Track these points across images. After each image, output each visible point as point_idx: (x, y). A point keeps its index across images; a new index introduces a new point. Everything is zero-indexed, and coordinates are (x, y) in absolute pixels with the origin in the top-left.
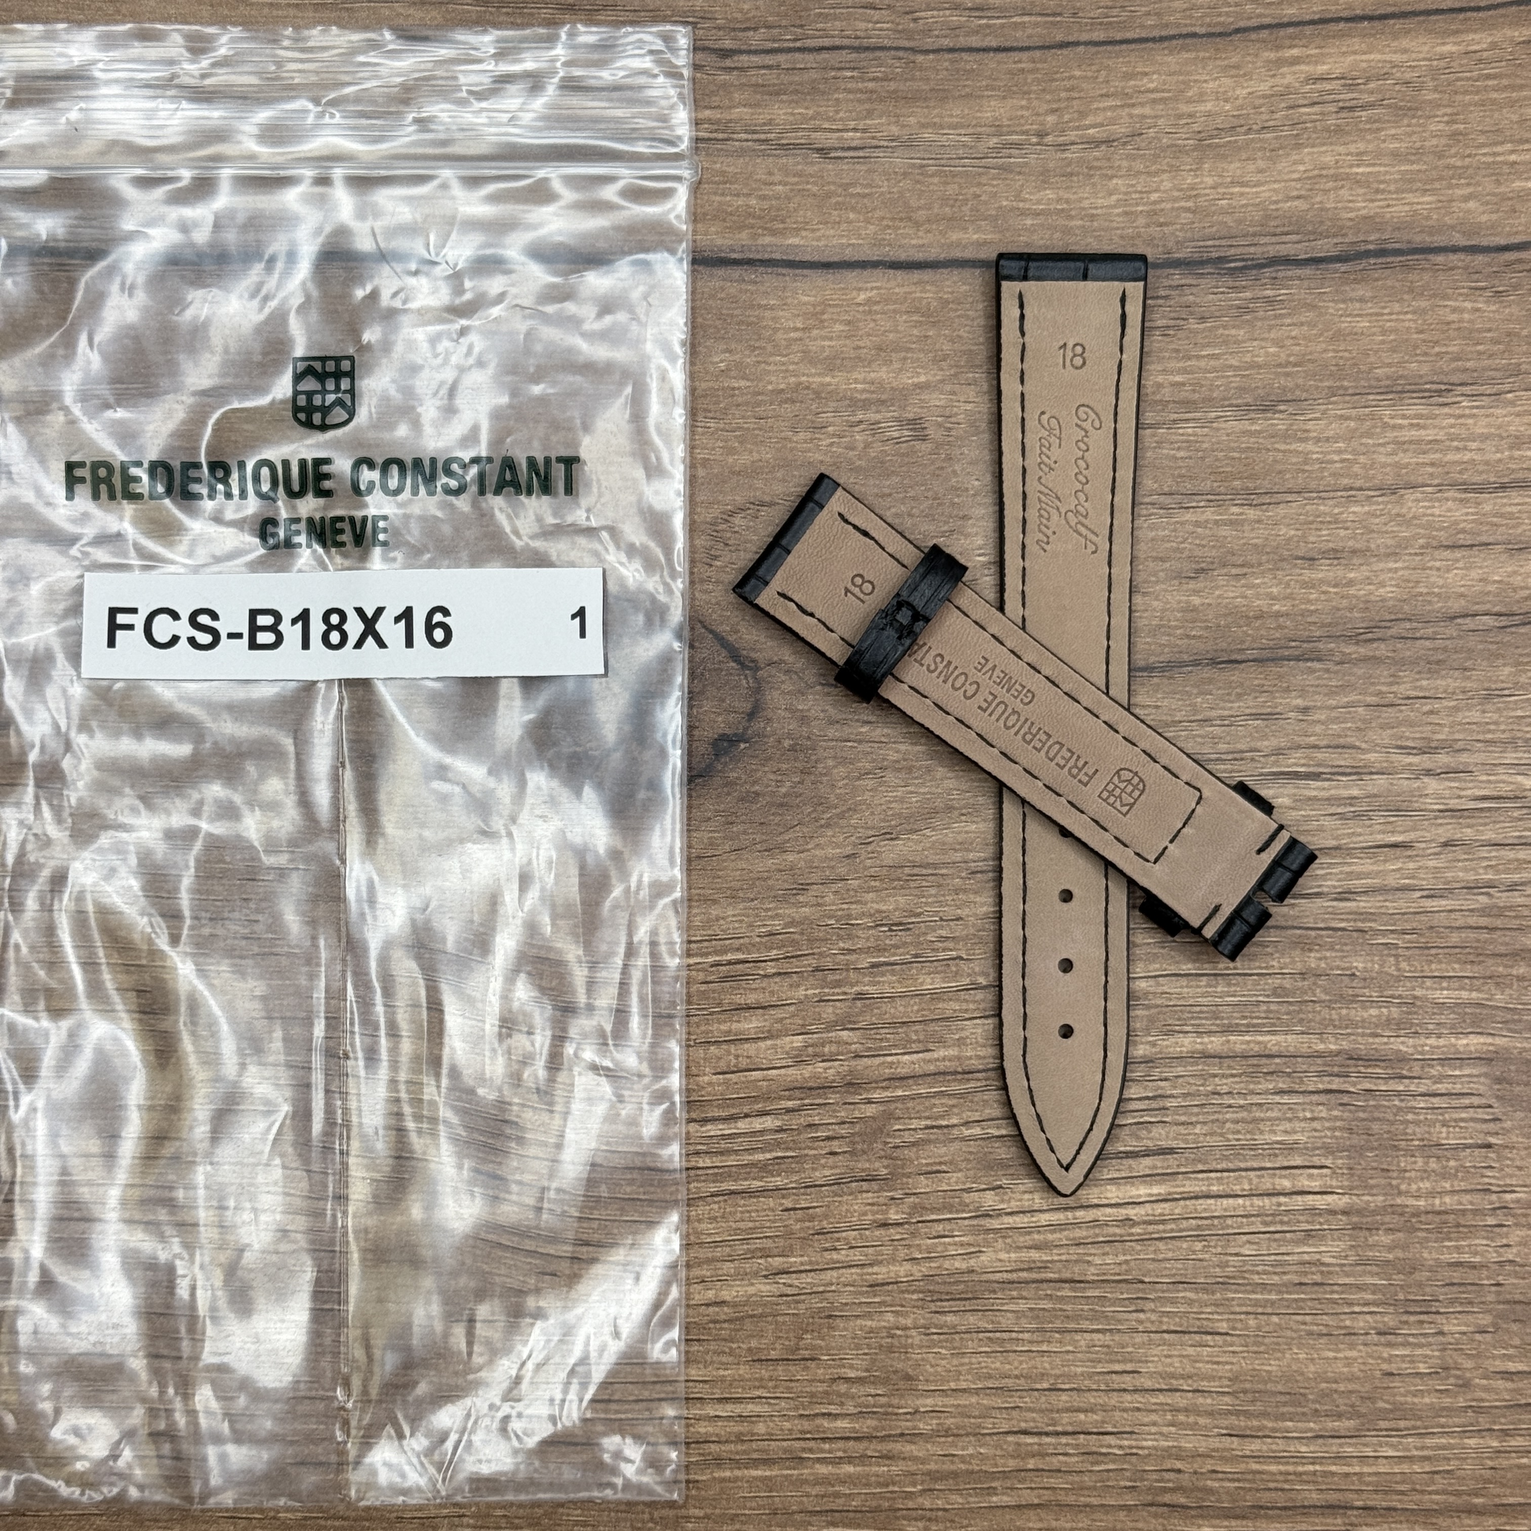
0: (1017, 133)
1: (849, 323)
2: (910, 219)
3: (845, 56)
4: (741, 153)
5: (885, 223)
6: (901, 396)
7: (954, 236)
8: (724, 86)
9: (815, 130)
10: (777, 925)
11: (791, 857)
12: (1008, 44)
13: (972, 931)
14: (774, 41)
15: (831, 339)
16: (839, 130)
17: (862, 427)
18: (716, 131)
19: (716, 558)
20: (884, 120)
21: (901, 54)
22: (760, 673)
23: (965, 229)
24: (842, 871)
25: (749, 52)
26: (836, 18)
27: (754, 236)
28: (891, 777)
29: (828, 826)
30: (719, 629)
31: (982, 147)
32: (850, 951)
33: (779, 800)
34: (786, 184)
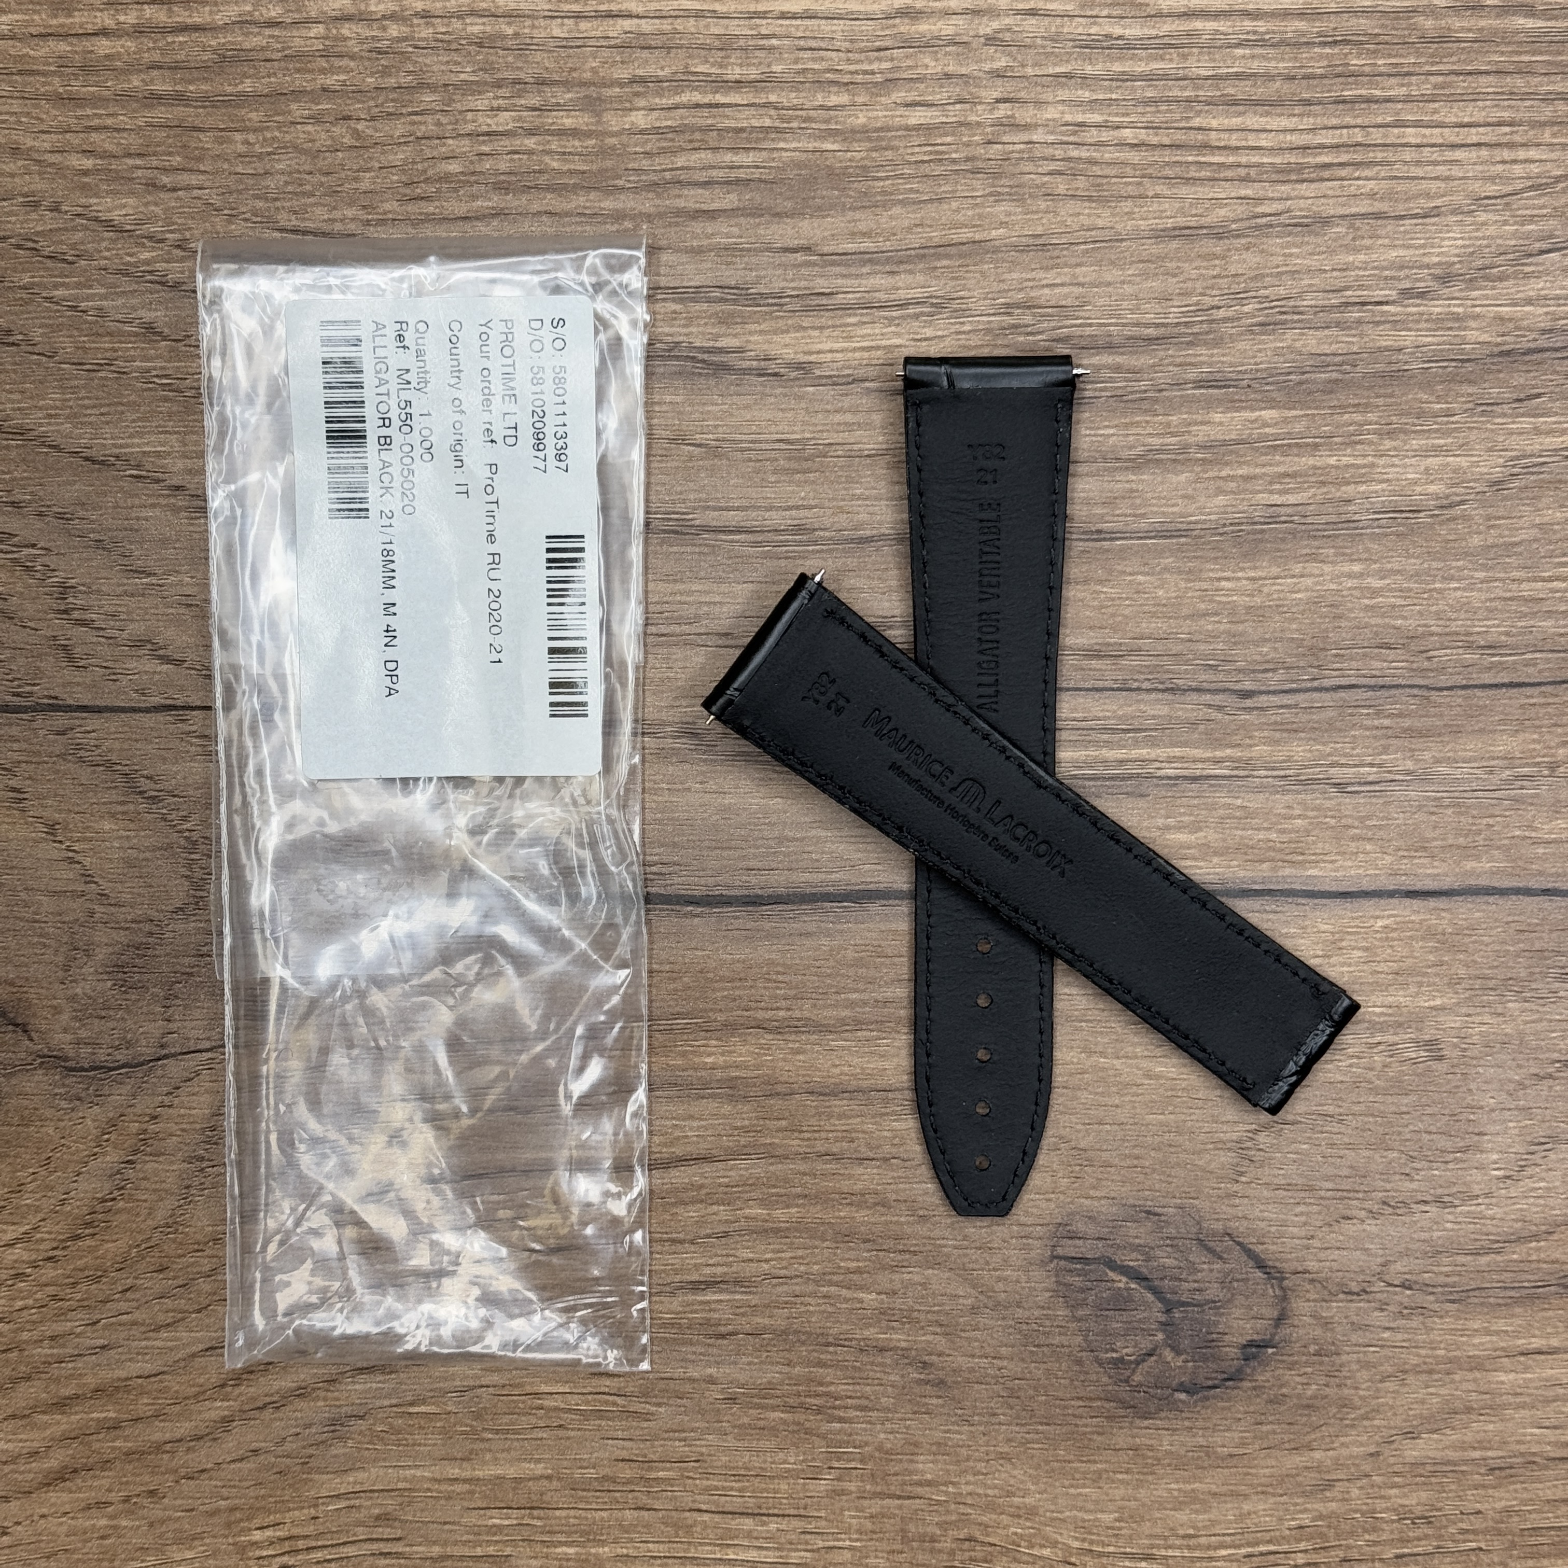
0: (1527, 765)
1: (1366, 949)
2: (1425, 849)
3: (1360, 694)
4: (1261, 789)
5: (1401, 853)
6: (1418, 1019)
7: (1470, 865)
8: (1243, 726)
9: (1332, 765)
10: (1305, 1519)
11: (1317, 1455)
12: (1521, 680)
13: (1491, 1524)
14: (1293, 681)
15: (1350, 965)
16: (1355, 766)
17: (1381, 1048)
18: (1237, 768)
19: (1242, 1174)
20: (1399, 755)
21: (1415, 691)
22: (1286, 1283)
23: (1478, 858)
24: (1366, 1467)
25: (1268, 692)
26: (1352, 659)
27: (1274, 869)
28: (1411, 1379)
29: (1353, 1426)
30: (1246, 1241)
31: (1495, 779)
32: (1375, 1543)
33: (1305, 1402)
34: (1306, 817)
